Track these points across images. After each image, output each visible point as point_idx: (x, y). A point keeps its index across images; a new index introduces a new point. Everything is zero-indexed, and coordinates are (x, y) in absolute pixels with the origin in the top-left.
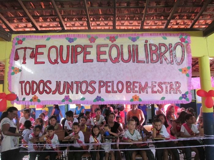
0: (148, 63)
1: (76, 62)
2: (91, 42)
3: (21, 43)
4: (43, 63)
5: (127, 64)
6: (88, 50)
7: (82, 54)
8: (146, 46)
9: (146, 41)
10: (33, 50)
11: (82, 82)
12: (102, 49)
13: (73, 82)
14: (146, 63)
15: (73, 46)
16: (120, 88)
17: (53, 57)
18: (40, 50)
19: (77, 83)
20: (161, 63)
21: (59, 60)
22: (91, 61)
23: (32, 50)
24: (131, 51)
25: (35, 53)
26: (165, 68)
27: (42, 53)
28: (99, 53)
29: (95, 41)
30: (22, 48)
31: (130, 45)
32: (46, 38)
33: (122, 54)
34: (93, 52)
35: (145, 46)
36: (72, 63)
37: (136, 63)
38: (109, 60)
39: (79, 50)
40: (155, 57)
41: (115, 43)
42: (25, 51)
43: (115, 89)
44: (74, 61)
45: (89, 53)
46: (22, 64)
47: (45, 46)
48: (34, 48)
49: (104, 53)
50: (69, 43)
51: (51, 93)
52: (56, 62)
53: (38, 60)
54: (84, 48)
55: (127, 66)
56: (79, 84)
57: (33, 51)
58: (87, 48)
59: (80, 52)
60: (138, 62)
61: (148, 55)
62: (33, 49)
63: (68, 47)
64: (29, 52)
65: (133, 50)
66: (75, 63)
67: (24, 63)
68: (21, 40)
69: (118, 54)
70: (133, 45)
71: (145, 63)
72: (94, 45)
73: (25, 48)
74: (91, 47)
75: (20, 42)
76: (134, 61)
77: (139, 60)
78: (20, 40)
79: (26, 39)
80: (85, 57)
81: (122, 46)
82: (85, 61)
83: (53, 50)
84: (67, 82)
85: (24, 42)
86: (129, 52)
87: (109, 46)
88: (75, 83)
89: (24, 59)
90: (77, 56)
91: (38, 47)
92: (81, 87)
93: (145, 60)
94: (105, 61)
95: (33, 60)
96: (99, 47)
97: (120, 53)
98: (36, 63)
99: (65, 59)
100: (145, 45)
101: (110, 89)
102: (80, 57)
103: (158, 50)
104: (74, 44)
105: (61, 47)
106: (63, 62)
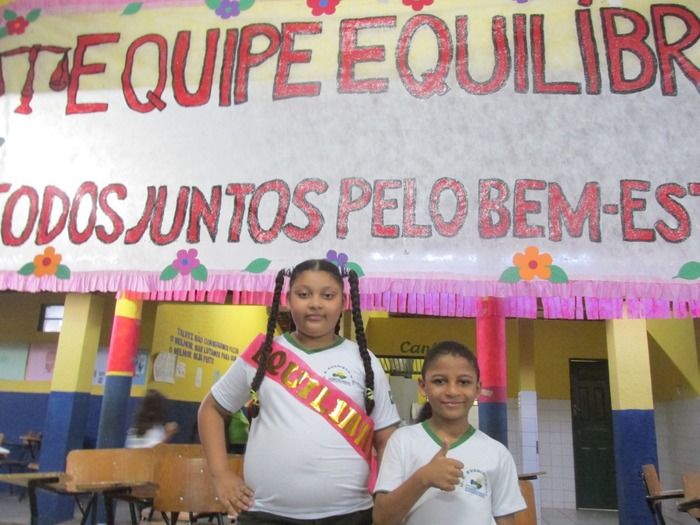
0: (598, 92)
1: (242, 98)
2: (316, 12)
3: (21, 31)
4: (102, 107)
5: (488, 98)
6: (301, 43)
7: (272, 64)
8: (582, 19)
10: (66, 58)
11: (263, 185)
12: (367, 38)
13: (220, 187)
14: (589, 93)
15: (236, 30)
16: (447, 213)
17: (145, 80)
18: (92, 55)
19: (235, 189)
20: (670, 89)
21: (168, 95)
22: (311, 89)
23: (60, 57)
24: (506, 40)
26: (690, 115)
27: (99, 68)
28: (348, 59)
29: (337, 7)
30: (22, 50)
31: (504, 19)
32: (124, 6)
33: (463, 52)
34: (324, 48)
35: (578, 20)
36: (224, 100)
37: (536, 91)
38: (396, 84)
39: (260, 44)
40: (632, 66)
41: (426, 9)
42: (32, 62)
43: (422, 216)
44: (234, 93)
45: (304, 57)
46: (17, 111)
47: (114, 38)
48: (70, 49)
49: (377, 54)
50: (212, 20)
51: (122, 238)
52: (155, 101)
53: (83, 97)
54: (281, 38)
55: (485, 107)
56: (248, 199)
57: (63, 64)
58: (297, 37)
59: (267, 55)
60: (545, 88)
61: (596, 55)
62: (65, 51)
63: (212, 37)
64: (48, 63)
65: (519, 38)
66: (236, 103)
67: (25, 109)
68: (25, 17)
69: (444, 56)
70: (519, 19)
71: (579, 92)
72: (330, 23)
73: (34, 51)
74: (316, 29)
75: (17, 25)
76: (521, 87)
77: (547, 81)
78: (21, 20)
79: (42, 13)
80: (281, 75)
81: (461, 21)
82: (282, 88)
83: (148, 54)
84: (194, 188)
85: (32, 27)
86: (499, 42)
87: (402, 22)
88: (227, 193)
89: (27, 94)
90: (247, 72)
91: (86, 41)
92: (254, 211)
93: (580, 78)
94: (375, 86)
95: (62, 97)
96: (349, 26)
97: (453, 52)
98: (73, 108)
99: (192, 87)
100: (578, 13)
101: (392, 218)
102: (262, 78)
103: (648, 33)
104: (238, 22)
105: (184, 39)
106: (184, 99)
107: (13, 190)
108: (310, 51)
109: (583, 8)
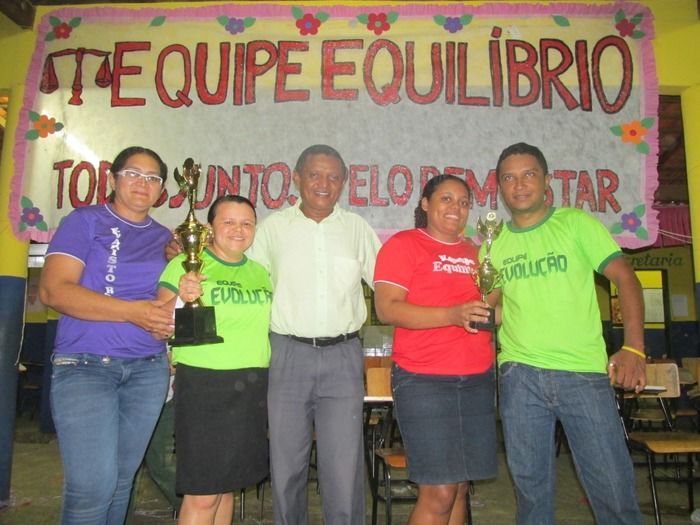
0: (500, 105)
1: (251, 99)
2: (304, 32)
3: (66, 35)
4: (140, 102)
5: (427, 107)
6: (294, 57)
7: (272, 74)
8: (494, 48)
9: (497, 32)
10: (107, 59)
11: (271, 166)
12: (342, 56)
13: (238, 167)
14: (495, 105)
15: (243, 44)
16: (400, 190)
17: (174, 79)
18: (129, 59)
19: (250, 169)
20: (547, 104)
21: (193, 94)
22: (302, 95)
23: (102, 59)
24: (441, 62)
25: (112, 68)
26: (559, 123)
27: (136, 70)
28: (330, 70)
29: (319, 29)
30: (68, 52)
31: (440, 45)
32: (152, 19)
33: (411, 71)
34: (310, 62)
35: (491, 49)
36: (237, 101)
37: (460, 103)
38: (364, 95)
39: (262, 57)
40: (524, 83)
41: (385, 34)
42: (79, 63)
43: (383, 193)
44: (245, 95)
45: (296, 69)
46: (70, 103)
47: (145, 46)
48: (110, 53)
49: (348, 68)
50: (227, 37)
51: (167, 203)
52: (183, 99)
53: (123, 94)
54: (279, 51)
55: (426, 114)
56: (260, 176)
57: (106, 64)
58: (290, 53)
59: (268, 66)
60: (467, 101)
61: (502, 77)
62: (107, 54)
63: (224, 49)
64: (92, 65)
65: (450, 61)
66: (246, 103)
67: (76, 100)
68: (68, 23)
69: (397, 74)
70: (450, 45)
71: (488, 105)
72: (315, 43)
73: (80, 53)
74: (303, 47)
75: (63, 31)
76: (450, 100)
77: (468, 95)
78: (64, 25)
79: (83, 20)
80: (280, 83)
81: (410, 46)
82: (281, 94)
83: (175, 61)
84: (219, 167)
85: (75, 32)
86: (436, 64)
87: (367, 44)
88: (245, 172)
89: (77, 88)
90: (254, 79)
91: (123, 48)
92: (265, 183)
93: (489, 95)
94: (349, 94)
95: (107, 93)
96: (330, 46)
97: (404, 70)
98: (117, 101)
99: (212, 86)
100: (491, 42)
101: (363, 192)
102: (266, 82)
103: (537, 61)
104: (244, 38)
105: (202, 48)
106: (207, 99)
107: (75, 165)
108: (300, 64)
109: (494, 39)
